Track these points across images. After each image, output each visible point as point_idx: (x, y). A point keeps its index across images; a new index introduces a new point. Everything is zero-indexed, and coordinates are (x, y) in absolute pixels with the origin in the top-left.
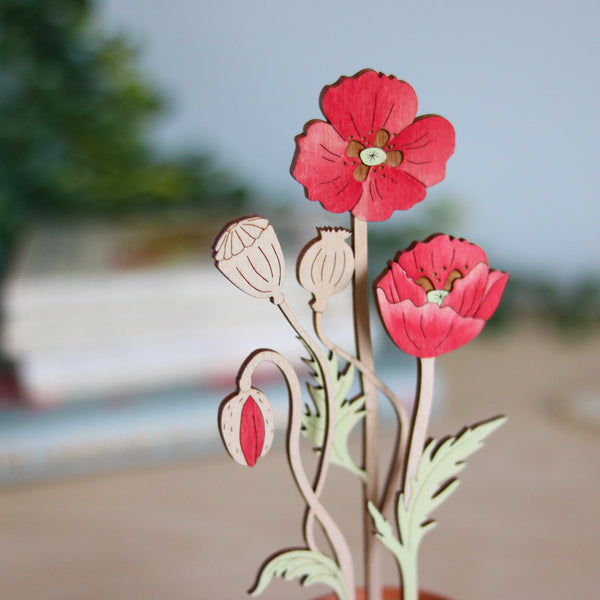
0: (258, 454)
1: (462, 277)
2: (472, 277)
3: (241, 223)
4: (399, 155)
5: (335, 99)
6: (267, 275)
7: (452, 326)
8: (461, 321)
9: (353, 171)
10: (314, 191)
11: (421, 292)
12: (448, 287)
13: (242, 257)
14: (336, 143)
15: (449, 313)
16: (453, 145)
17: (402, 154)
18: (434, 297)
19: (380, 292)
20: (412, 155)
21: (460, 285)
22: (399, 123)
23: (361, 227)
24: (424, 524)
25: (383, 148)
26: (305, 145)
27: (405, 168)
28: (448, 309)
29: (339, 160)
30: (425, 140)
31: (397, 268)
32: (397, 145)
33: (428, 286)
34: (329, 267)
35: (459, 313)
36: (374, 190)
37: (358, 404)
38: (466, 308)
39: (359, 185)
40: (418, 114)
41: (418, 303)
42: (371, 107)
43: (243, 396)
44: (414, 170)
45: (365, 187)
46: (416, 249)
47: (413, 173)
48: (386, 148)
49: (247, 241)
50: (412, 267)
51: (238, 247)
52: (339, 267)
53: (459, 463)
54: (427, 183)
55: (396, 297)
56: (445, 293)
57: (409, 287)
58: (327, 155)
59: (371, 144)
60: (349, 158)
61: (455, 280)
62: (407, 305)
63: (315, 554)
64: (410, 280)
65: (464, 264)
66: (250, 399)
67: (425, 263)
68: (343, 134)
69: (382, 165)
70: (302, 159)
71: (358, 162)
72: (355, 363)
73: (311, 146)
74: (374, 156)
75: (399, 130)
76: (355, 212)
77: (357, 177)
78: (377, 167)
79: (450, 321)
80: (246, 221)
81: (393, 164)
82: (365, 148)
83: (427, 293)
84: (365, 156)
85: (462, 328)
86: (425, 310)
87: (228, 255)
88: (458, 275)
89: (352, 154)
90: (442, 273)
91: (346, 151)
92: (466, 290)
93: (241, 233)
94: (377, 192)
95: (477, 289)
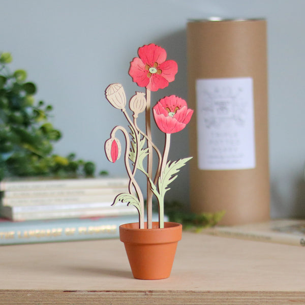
0: (116, 159)
2: (182, 110)
5: (142, 51)
6: (121, 102)
7: (176, 124)
8: (179, 123)
9: (147, 74)
10: (135, 79)
11: (167, 112)
12: (175, 112)
13: (114, 95)
14: (142, 65)
17: (161, 71)
18: (170, 114)
19: (154, 110)
20: (165, 72)
21: (179, 112)
22: (161, 61)
23: (149, 92)
26: (133, 64)
27: (163, 75)
28: (175, 119)
29: (143, 70)
30: (168, 67)
31: (159, 103)
32: (160, 68)
33: (169, 111)
34: (139, 104)
35: (178, 120)
37: (146, 150)
38: (180, 119)
42: (153, 54)
43: (112, 139)
44: (165, 76)
45: (150, 80)
46: (165, 98)
47: (165, 78)
48: (157, 68)
49: (115, 90)
50: (164, 104)
51: (113, 92)
52: (142, 104)
53: (177, 170)
54: (169, 81)
55: (159, 113)
56: (174, 114)
57: (163, 110)
58: (139, 68)
62: (162, 116)
63: (132, 195)
64: (163, 108)
65: (180, 105)
67: (168, 103)
68: (144, 62)
69: (155, 74)
70: (132, 69)
71: (148, 72)
72: (146, 136)
73: (135, 65)
74: (153, 70)
75: (161, 63)
76: (147, 87)
77: (148, 76)
80: (115, 84)
81: (158, 74)
82: (151, 67)
84: (150, 70)
85: (179, 126)
86: (168, 118)
87: (110, 94)
88: (178, 109)
89: (147, 69)
90: (173, 107)
91: (145, 68)
92: (180, 113)
93: (114, 88)
94: (153, 81)
95: (184, 114)
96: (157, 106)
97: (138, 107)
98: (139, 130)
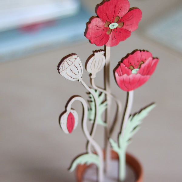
1: (144, 63)
2: (147, 62)
3: (68, 58)
4: (122, 24)
5: (101, 9)
7: (140, 79)
8: (143, 77)
9: (106, 32)
10: (92, 41)
11: (130, 70)
12: (139, 67)
14: (101, 24)
15: (139, 75)
16: (141, 17)
17: (123, 23)
18: (134, 71)
19: (116, 73)
20: (127, 23)
21: (143, 66)
22: (124, 12)
23: (108, 49)
25: (117, 22)
26: (90, 26)
27: (124, 27)
29: (102, 29)
30: (132, 17)
31: (122, 65)
32: (122, 20)
33: (132, 68)
34: (97, 64)
35: (142, 75)
36: (113, 36)
37: (105, 104)
38: (145, 72)
39: (108, 36)
42: (113, 10)
43: (68, 112)
44: (127, 27)
45: (110, 37)
46: (129, 57)
47: (127, 29)
49: (71, 64)
50: (127, 63)
52: (100, 63)
54: (131, 31)
55: (121, 74)
56: (138, 69)
57: (126, 70)
58: (97, 28)
59: (113, 22)
60: (105, 28)
61: (141, 64)
62: (125, 76)
64: (126, 68)
65: (144, 59)
68: (103, 21)
69: (116, 28)
70: (89, 31)
71: (108, 29)
72: (104, 92)
73: (92, 26)
74: (114, 26)
75: (123, 15)
76: (106, 45)
77: (108, 33)
78: (115, 29)
80: (70, 57)
81: (120, 27)
82: (111, 23)
83: (132, 70)
84: (111, 26)
86: (131, 76)
88: (142, 62)
89: (106, 26)
90: (137, 63)
91: (104, 26)
92: (145, 67)
93: (68, 61)
94: (114, 37)
95: (149, 66)
96: (119, 69)
97: (96, 67)
98: (96, 88)
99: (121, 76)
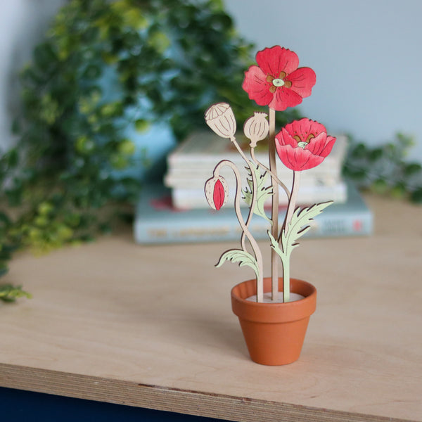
0: (221, 205)
1: (315, 137)
2: (319, 138)
3: (217, 105)
4: (290, 83)
5: (262, 57)
6: (228, 128)
7: (309, 158)
8: (313, 156)
9: (269, 88)
10: (251, 95)
11: (295, 142)
12: (308, 141)
13: (217, 120)
14: (262, 75)
15: (308, 153)
16: (315, 81)
17: (292, 83)
18: (301, 144)
19: (276, 140)
20: (296, 84)
21: (313, 141)
22: (290, 69)
23: (272, 112)
24: (293, 245)
25: (283, 80)
26: (248, 75)
27: (293, 89)
28: (307, 151)
29: (263, 83)
30: (302, 77)
31: (284, 130)
32: (289, 78)
33: (299, 140)
34: (257, 129)
35: (312, 153)
36: (278, 97)
37: (270, 190)
38: (316, 151)
39: (272, 95)
40: (299, 67)
41: (294, 146)
42: (278, 61)
43: (216, 179)
44: (297, 90)
45: (275, 96)
46: (293, 123)
47: (296, 91)
48: (285, 79)
49: (220, 113)
50: (291, 131)
51: (215, 115)
52: (262, 129)
53: (310, 219)
54: (303, 96)
55: (284, 143)
56: (306, 144)
57: (290, 139)
58: (257, 80)
59: (277, 77)
60: (268, 83)
61: (311, 138)
62: (288, 147)
63: (245, 252)
64: (290, 136)
65: (315, 132)
66: (219, 181)
67: (297, 129)
68: (265, 72)
69: (282, 87)
70: (247, 81)
71: (271, 85)
73: (251, 76)
74: (279, 83)
75: (290, 72)
76: (269, 106)
77: (271, 91)
78: (280, 87)
79: (308, 156)
80: (219, 104)
81: (287, 87)
82: (275, 79)
83: (298, 142)
84: (275, 82)
85: (314, 160)
86: (297, 149)
87: (211, 118)
88: (313, 136)
89: (269, 81)
90: (305, 135)
91: (266, 79)
92: (316, 143)
95: (322, 143)
96: (280, 135)
97: (256, 133)
99: (283, 145)
